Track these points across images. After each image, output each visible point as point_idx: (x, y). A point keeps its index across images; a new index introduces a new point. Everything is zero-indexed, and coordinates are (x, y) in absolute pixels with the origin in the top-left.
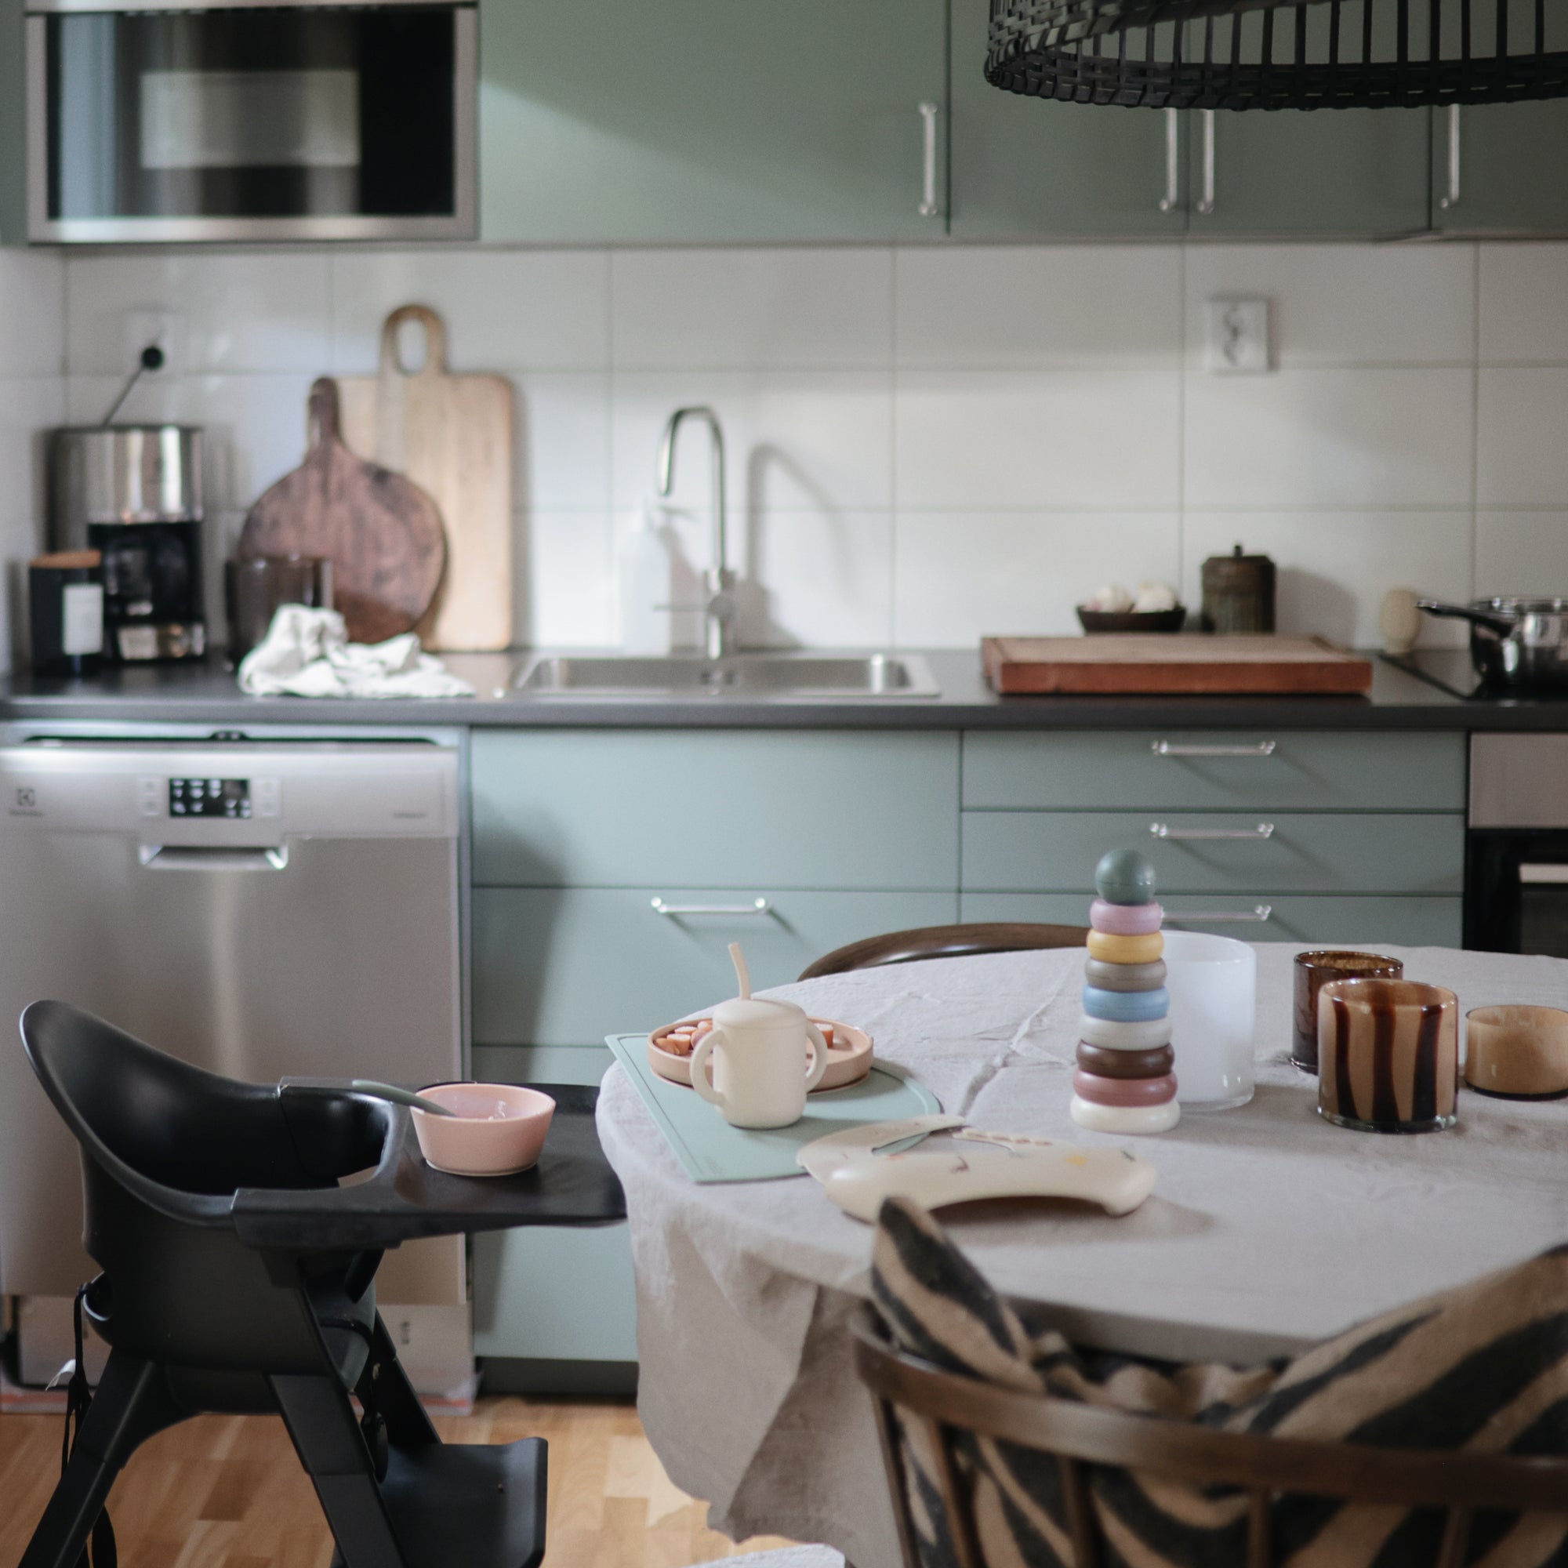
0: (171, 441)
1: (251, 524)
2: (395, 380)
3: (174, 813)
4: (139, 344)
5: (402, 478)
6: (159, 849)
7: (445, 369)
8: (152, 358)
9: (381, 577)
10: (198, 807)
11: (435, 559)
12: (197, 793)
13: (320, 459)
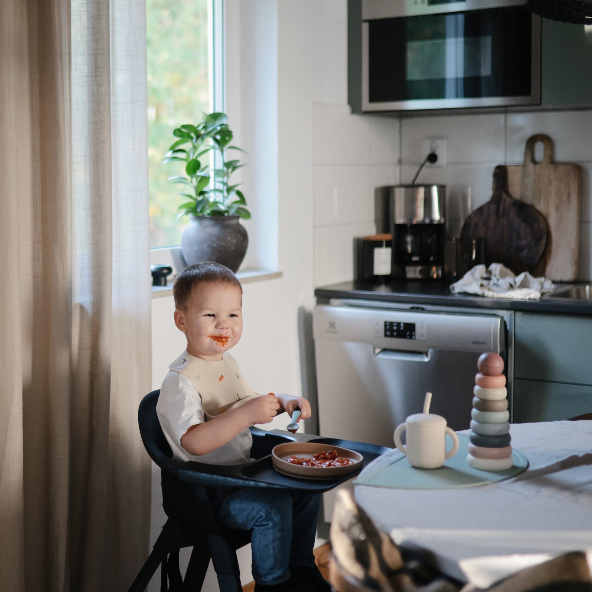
0: (435, 191)
1: (466, 226)
2: (531, 166)
3: (386, 335)
4: (427, 152)
5: (532, 207)
6: (381, 350)
7: (553, 162)
8: (433, 158)
9: (520, 249)
10: (395, 334)
11: (544, 242)
12: (395, 328)
13: (496, 199)
